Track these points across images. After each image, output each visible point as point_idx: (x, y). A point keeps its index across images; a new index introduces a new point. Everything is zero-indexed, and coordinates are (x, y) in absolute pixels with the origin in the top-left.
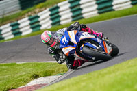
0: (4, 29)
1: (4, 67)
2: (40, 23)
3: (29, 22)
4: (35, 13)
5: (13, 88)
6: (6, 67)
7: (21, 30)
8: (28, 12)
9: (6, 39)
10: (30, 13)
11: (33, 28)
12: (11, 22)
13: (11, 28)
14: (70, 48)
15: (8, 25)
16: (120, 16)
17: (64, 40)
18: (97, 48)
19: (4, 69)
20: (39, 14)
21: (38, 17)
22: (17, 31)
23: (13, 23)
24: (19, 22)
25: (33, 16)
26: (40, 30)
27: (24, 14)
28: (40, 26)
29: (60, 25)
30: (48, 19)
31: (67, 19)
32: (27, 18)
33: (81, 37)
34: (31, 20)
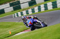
3: (31, 10)
20: (35, 8)
24: (28, 10)
25: (33, 8)
32: (31, 9)
34: (32, 10)
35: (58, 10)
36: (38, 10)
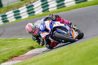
0: (9, 14)
1: (9, 41)
2: (34, 10)
4: (31, 3)
5: (15, 56)
6: (11, 41)
7: (21, 15)
8: (25, 3)
9: (10, 21)
10: (27, 4)
11: (29, 14)
12: (14, 9)
13: (13, 14)
14: (46, 34)
15: (12, 11)
16: (92, 5)
17: (42, 28)
18: (66, 33)
19: (9, 43)
20: (33, 4)
21: (33, 6)
22: (18, 16)
23: (15, 10)
24: (20, 9)
25: (29, 5)
26: (34, 15)
27: (23, 4)
28: (34, 12)
29: (48, 11)
30: (40, 7)
31: (53, 7)
32: (25, 7)
33: (54, 26)
34: (27, 8)
35: (88, 5)
36: (42, 9)
